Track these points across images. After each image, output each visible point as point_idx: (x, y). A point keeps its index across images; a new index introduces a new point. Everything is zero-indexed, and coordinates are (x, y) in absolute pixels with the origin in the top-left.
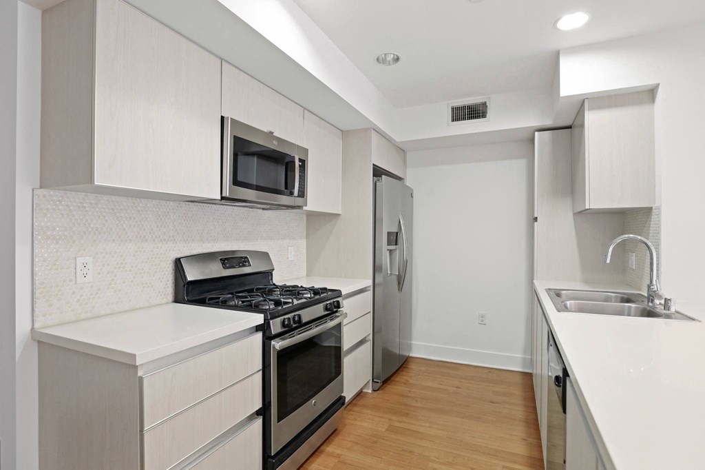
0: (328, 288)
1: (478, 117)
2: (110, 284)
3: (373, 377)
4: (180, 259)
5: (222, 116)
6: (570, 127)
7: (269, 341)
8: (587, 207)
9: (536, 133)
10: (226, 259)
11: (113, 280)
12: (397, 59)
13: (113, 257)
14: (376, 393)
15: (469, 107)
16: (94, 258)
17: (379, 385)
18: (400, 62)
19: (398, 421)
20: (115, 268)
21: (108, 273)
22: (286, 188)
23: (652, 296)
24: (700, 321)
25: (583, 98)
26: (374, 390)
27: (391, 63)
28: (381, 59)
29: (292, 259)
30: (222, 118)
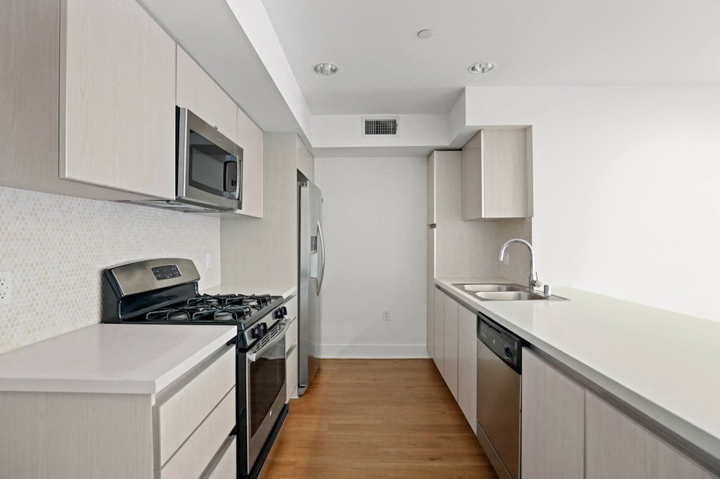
0: (271, 295)
1: (389, 133)
2: (32, 305)
3: (299, 381)
4: (110, 270)
5: (177, 107)
6: (461, 150)
7: (243, 354)
8: (483, 217)
9: (435, 152)
10: (156, 268)
11: (34, 300)
12: (334, 71)
13: (34, 269)
14: (302, 399)
15: (378, 122)
16: (13, 272)
17: (304, 389)
18: (336, 74)
19: (337, 420)
20: (37, 284)
21: (29, 291)
22: (225, 190)
23: (533, 284)
24: (569, 300)
25: (479, 129)
26: (300, 396)
27: (330, 73)
28: (319, 68)
29: (209, 266)
30: (178, 109)
